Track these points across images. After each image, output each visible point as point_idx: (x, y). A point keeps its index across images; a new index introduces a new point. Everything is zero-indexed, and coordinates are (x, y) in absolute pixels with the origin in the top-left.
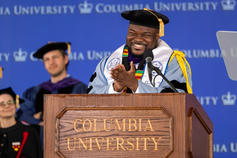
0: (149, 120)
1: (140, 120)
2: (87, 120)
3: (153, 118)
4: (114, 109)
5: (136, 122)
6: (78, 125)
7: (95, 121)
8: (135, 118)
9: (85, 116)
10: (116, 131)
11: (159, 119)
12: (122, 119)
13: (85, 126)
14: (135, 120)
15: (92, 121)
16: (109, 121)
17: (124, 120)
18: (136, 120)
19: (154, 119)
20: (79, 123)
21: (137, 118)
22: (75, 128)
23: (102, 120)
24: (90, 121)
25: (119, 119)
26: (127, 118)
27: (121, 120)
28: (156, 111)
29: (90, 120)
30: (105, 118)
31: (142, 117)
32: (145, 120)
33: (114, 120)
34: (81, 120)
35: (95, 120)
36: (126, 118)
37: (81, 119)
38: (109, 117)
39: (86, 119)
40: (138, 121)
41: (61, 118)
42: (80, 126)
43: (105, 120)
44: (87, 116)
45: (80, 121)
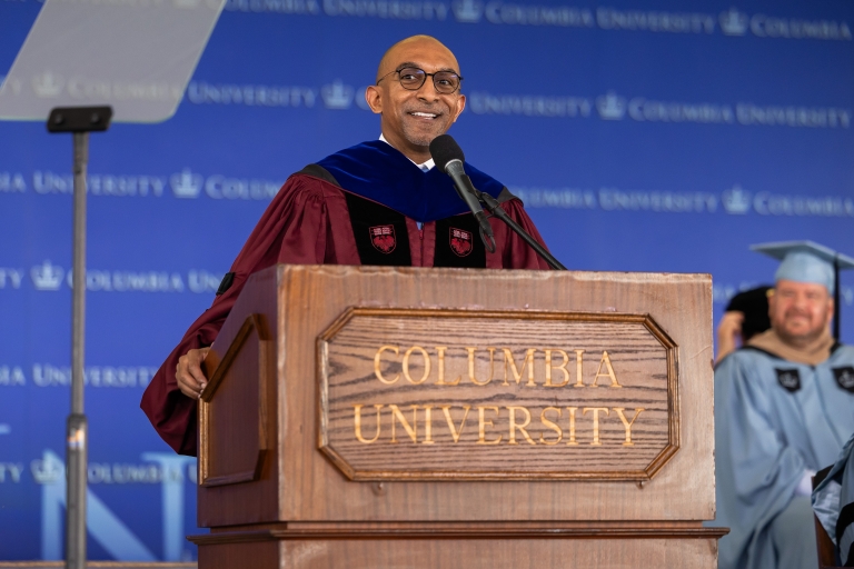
0: (605, 353)
1: (579, 352)
2: (417, 348)
3: (620, 349)
4: (498, 317)
5: (566, 358)
6: (388, 365)
7: (441, 354)
8: (564, 345)
9: (412, 337)
10: (506, 384)
11: (637, 352)
12: (524, 347)
13: (411, 367)
14: (564, 353)
15: (431, 351)
16: (485, 355)
17: (530, 351)
18: (568, 353)
19: (621, 352)
20: (392, 358)
21: (570, 345)
22: (378, 374)
23: (464, 349)
24: (424, 352)
25: (516, 348)
26: (540, 345)
27: (523, 351)
28: (626, 328)
29: (424, 348)
30: (472, 345)
31: (586, 342)
32: (592, 354)
33: (500, 351)
34: (396, 350)
35: (441, 350)
36: (535, 344)
37: (398, 345)
38: (485, 341)
39: (412, 346)
40: (571, 355)
42: (394, 368)
43: (471, 350)
44: (418, 338)
45: (394, 352)
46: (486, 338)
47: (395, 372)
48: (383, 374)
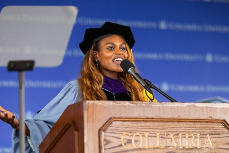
0: (208, 135)
1: (199, 135)
2: (137, 134)
3: (214, 133)
4: (168, 121)
5: (194, 137)
6: (126, 141)
7: (147, 136)
8: (193, 132)
9: (136, 129)
10: (171, 147)
11: (220, 134)
12: (178, 133)
13: (136, 141)
14: (192, 135)
15: (143, 135)
16: (163, 136)
17: (180, 135)
18: (194, 135)
19: (214, 134)
20: (128, 138)
21: (195, 132)
22: (123, 144)
23: (155, 134)
24: (140, 135)
25: (175, 133)
26: (184, 132)
27: (178, 135)
28: (215, 125)
29: (140, 134)
30: (158, 132)
31: (201, 131)
32: (203, 135)
33: (168, 134)
34: (130, 134)
35: (147, 134)
36: (182, 132)
37: (130, 132)
38: (163, 131)
39: (135, 133)
40: (195, 136)
41: (106, 131)
42: (129, 142)
43: (158, 134)
44: (138, 130)
45: (129, 135)
46: (163, 129)
47: (129, 143)
48: (125, 144)
